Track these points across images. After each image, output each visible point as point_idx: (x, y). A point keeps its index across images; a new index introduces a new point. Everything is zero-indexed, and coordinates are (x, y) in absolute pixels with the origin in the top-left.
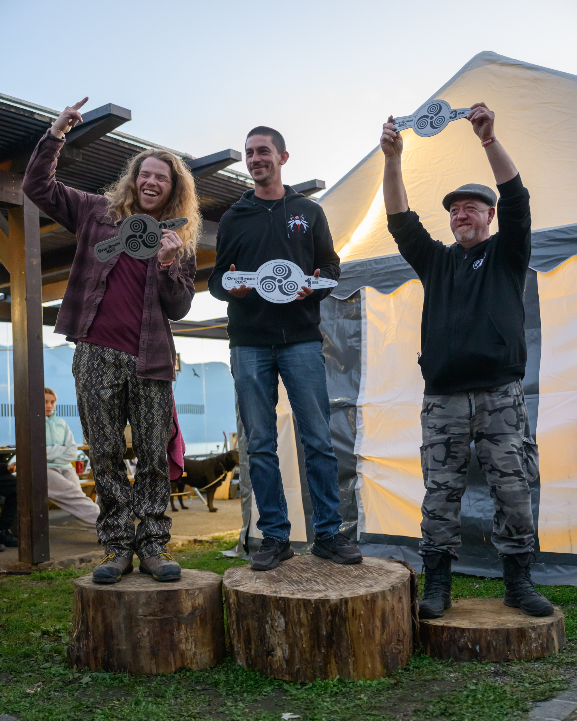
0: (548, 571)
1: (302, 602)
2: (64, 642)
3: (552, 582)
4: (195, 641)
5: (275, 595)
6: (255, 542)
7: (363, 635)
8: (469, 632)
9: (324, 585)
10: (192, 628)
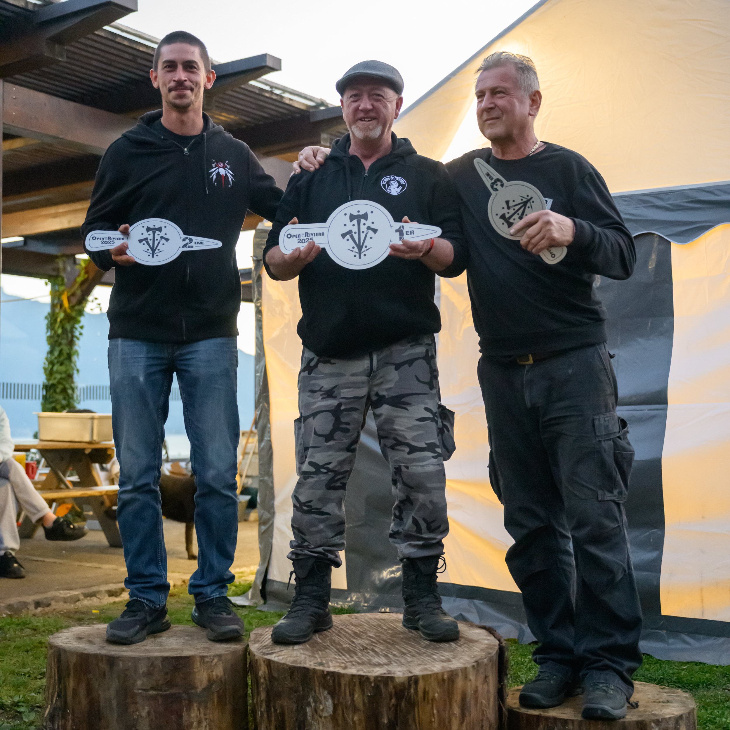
0: (671, 641)
1: (357, 679)
2: (27, 720)
3: (676, 657)
4: (209, 725)
5: (321, 668)
6: (276, 587)
7: (435, 725)
8: (573, 725)
9: (386, 656)
10: (206, 708)
